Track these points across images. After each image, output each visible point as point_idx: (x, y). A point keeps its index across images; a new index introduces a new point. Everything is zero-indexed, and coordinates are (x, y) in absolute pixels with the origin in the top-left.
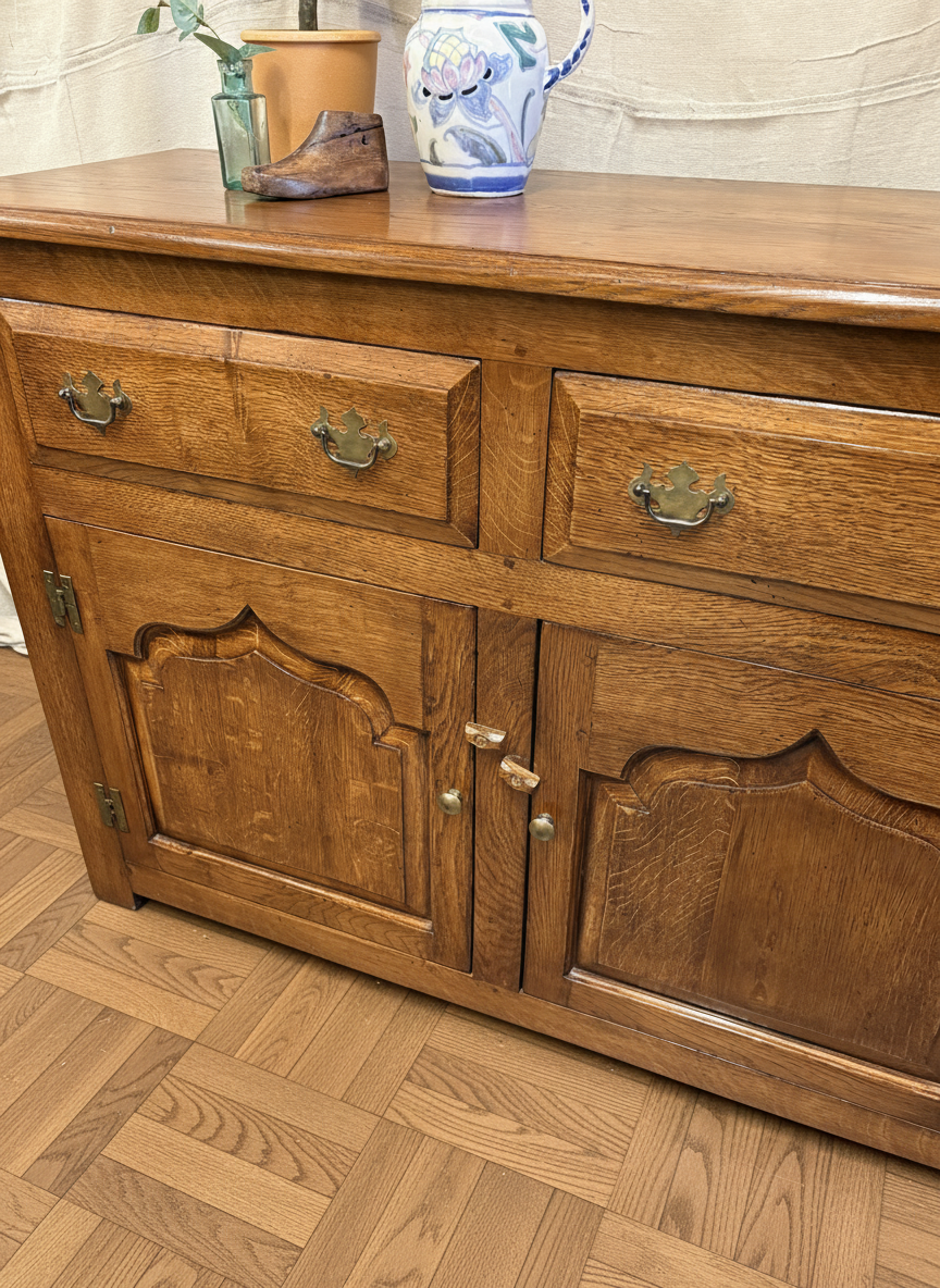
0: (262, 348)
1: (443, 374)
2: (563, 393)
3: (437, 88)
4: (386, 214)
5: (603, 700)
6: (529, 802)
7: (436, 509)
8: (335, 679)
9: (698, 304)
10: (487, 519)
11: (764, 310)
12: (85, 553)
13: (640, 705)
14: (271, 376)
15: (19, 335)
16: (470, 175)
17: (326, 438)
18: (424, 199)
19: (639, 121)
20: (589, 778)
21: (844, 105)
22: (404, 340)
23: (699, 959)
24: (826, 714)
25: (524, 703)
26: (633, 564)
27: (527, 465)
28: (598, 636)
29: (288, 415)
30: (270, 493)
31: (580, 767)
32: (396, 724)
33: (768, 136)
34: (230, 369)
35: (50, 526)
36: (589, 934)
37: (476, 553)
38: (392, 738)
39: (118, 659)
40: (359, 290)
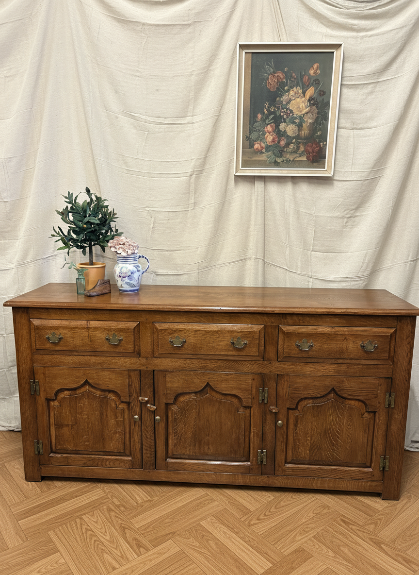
0: (93, 324)
1: (133, 325)
2: (155, 326)
3: (122, 275)
4: (110, 298)
5: (169, 385)
6: (154, 413)
7: (132, 350)
8: (107, 393)
9: (176, 310)
10: (142, 351)
11: (187, 310)
12: (44, 374)
13: (176, 385)
14: (95, 328)
15: (37, 326)
16: (128, 289)
17: (109, 339)
18: (119, 293)
19: (157, 275)
20: (167, 404)
21: (196, 271)
22: (123, 320)
23: (195, 445)
24: (209, 379)
25: (152, 390)
26: (170, 355)
27: (149, 340)
28: (166, 371)
29: (101, 336)
30: (95, 352)
31: (165, 402)
32: (123, 402)
33: (184, 277)
34: (88, 328)
35: (35, 369)
36: (170, 447)
37: (140, 358)
38: (121, 406)
39: (48, 401)
40: (116, 312)
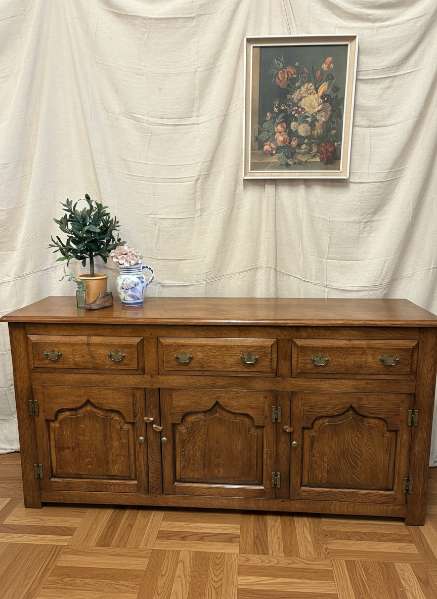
0: (95, 340)
1: (136, 340)
2: (160, 341)
3: (125, 287)
4: (113, 311)
5: (174, 404)
6: (160, 434)
7: (135, 367)
8: (110, 413)
9: (182, 324)
10: (146, 368)
11: (194, 324)
12: (43, 393)
13: (183, 404)
14: (97, 344)
15: (34, 342)
16: (132, 302)
17: (110, 356)
18: (122, 306)
19: (163, 286)
20: (174, 425)
21: (204, 282)
22: (127, 335)
23: (204, 468)
24: (218, 397)
25: (158, 409)
26: (176, 372)
27: (154, 356)
28: (173, 389)
29: (103, 352)
30: (96, 370)
31: (171, 422)
32: (126, 423)
33: (191, 288)
34: (88, 344)
35: (33, 388)
36: (178, 469)
37: (144, 376)
38: (126, 427)
39: (48, 422)
40: (118, 326)
